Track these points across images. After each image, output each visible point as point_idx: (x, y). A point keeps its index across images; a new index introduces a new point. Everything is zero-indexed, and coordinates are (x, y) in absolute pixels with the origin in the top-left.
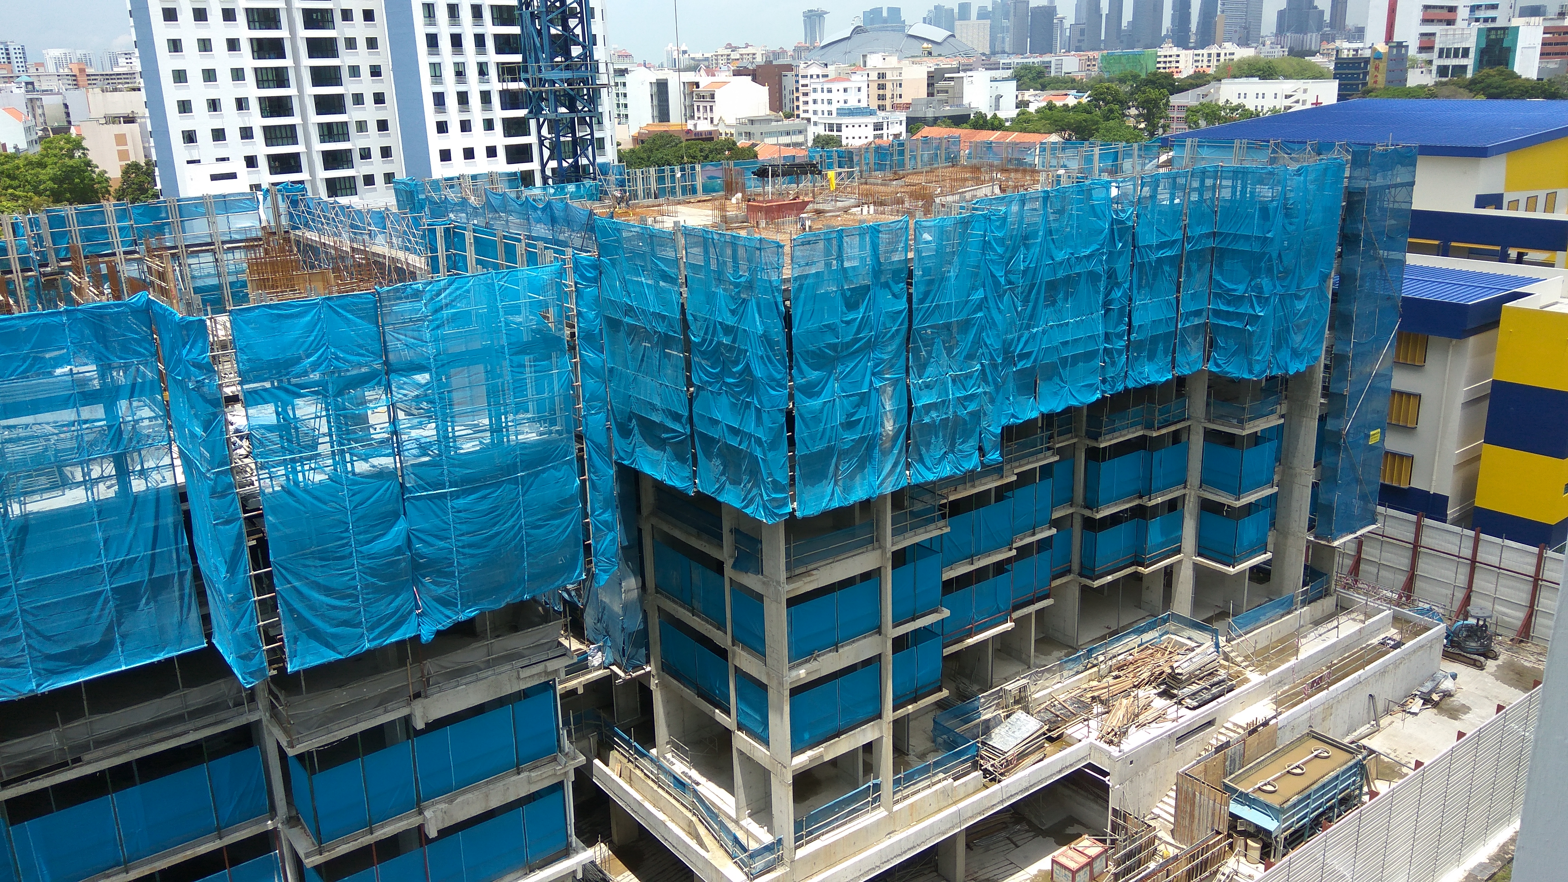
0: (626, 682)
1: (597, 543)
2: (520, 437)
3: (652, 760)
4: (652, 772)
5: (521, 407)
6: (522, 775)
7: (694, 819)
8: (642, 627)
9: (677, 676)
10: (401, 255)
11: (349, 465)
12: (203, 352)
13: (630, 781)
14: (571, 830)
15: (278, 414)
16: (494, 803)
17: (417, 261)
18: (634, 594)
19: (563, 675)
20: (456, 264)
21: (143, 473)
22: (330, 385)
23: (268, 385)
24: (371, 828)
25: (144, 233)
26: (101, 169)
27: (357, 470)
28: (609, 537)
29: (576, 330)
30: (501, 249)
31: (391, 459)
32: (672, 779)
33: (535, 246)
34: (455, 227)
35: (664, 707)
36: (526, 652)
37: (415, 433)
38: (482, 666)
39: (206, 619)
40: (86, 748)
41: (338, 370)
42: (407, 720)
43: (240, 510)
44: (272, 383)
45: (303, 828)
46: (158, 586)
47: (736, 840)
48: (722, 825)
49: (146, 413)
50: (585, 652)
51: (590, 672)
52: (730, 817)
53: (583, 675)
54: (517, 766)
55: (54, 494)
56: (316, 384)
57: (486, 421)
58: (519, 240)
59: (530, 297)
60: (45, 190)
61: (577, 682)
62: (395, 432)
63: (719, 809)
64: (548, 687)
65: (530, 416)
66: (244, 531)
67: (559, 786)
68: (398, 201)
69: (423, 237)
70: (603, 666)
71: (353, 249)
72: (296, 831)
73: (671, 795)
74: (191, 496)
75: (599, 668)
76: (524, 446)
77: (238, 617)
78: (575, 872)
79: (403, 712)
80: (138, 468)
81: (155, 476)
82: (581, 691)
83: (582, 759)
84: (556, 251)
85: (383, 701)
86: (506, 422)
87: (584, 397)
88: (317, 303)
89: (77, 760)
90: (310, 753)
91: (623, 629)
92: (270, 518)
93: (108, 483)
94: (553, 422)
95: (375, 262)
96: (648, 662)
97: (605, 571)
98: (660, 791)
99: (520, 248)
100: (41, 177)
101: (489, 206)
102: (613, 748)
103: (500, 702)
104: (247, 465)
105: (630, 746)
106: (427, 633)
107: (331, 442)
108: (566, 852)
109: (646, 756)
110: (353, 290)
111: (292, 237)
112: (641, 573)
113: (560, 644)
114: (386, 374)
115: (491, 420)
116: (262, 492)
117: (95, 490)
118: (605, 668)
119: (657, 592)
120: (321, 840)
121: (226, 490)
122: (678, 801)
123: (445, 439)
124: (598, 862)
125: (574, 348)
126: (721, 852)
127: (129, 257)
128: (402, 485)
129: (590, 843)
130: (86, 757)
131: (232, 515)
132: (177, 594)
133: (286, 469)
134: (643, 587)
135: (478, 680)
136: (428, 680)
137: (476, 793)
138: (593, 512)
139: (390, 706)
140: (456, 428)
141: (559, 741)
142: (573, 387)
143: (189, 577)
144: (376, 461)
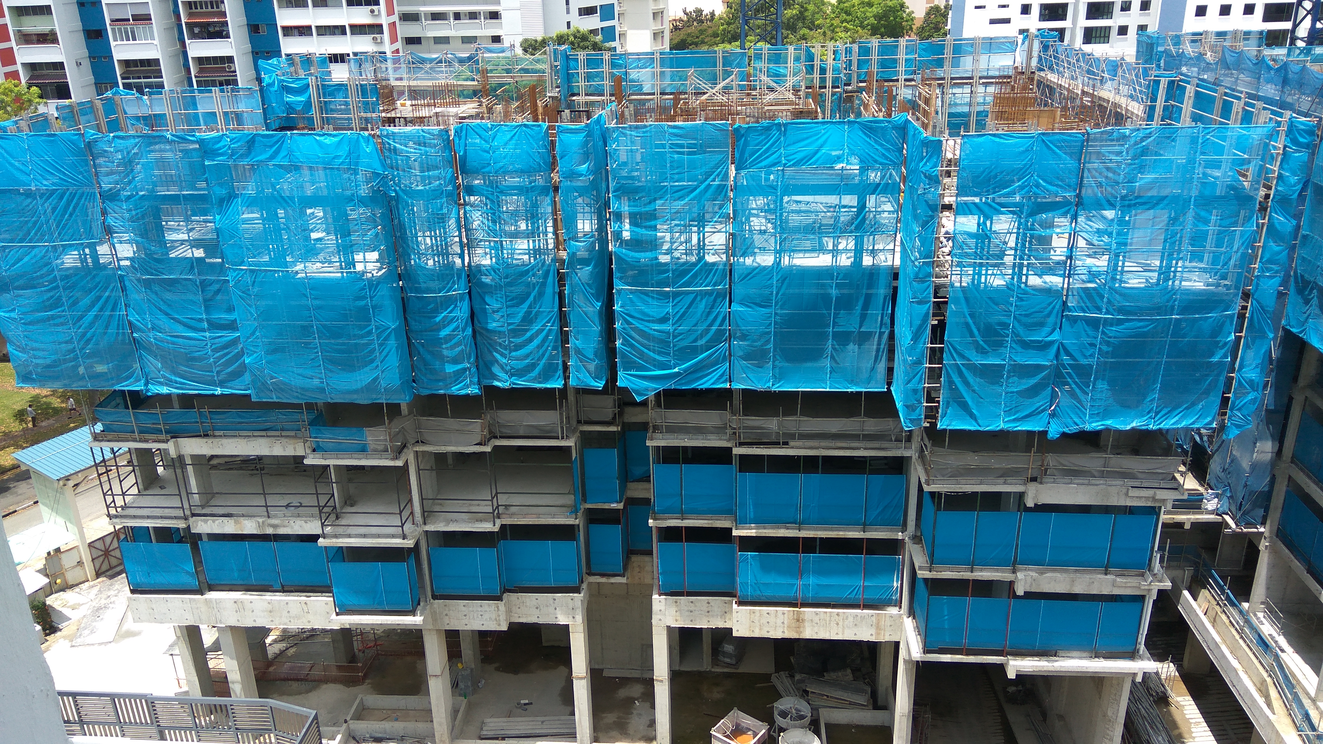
0: (1235, 535)
1: (1236, 398)
2: (1183, 283)
3: (1241, 612)
4: (1238, 623)
5: (1196, 256)
6: (1108, 577)
7: (1269, 680)
8: (1266, 489)
9: (1290, 546)
10: (1123, 101)
11: (1024, 277)
12: (936, 166)
13: (1214, 622)
14: (1142, 639)
15: (979, 225)
16: (1078, 589)
17: (1137, 109)
18: (1268, 457)
19: (1169, 506)
20: (1170, 113)
21: (873, 253)
22: (1026, 207)
23: (977, 200)
24: (972, 568)
25: (924, 65)
26: (910, 10)
27: (1030, 283)
28: (1250, 397)
29: (1272, 193)
30: (1218, 105)
31: (1060, 280)
32: (1257, 637)
33: (1253, 106)
34: (1181, 80)
35: (1269, 569)
36: (1139, 475)
37: (1090, 261)
38: (1096, 474)
39: (890, 371)
40: (793, 436)
41: (1036, 196)
42: (1021, 496)
43: (932, 296)
44: (981, 200)
45: (922, 547)
46: (864, 338)
47: (1307, 716)
48: (1296, 696)
49: (888, 207)
50: (1202, 494)
51: (1202, 513)
52: (1307, 694)
53: (1194, 513)
54: (1107, 567)
55: (813, 255)
56: (1015, 205)
57: (1158, 263)
58: (1239, 98)
59: (1235, 154)
60: (868, 25)
61: (1187, 518)
62: (1070, 257)
63: (1298, 682)
64: (1154, 511)
65: (1202, 265)
66: (931, 312)
67: (1141, 599)
68: (1138, 52)
69: (1149, 86)
70: (1216, 512)
71: (1083, 92)
72: (917, 547)
73: (1251, 650)
74: (901, 276)
75: (1212, 512)
76: (1188, 292)
77: (911, 375)
78: (1135, 675)
79: (1019, 489)
80: (871, 248)
81: (882, 256)
82: (1187, 526)
83: (1168, 585)
84: (1274, 113)
85: (1005, 474)
86: (1176, 267)
87: (1261, 258)
88: (1033, 137)
89: (786, 443)
90: (940, 494)
91: (1246, 486)
92: (952, 307)
93: (849, 255)
94: (1224, 277)
95: (1100, 105)
96: (1263, 523)
97: (1238, 426)
98: (1241, 641)
99: (1237, 106)
100: (868, 14)
101: (1223, 63)
102: (1205, 588)
103: (1106, 510)
104: (947, 261)
105: (1223, 592)
106: (1054, 431)
107: (1015, 256)
108: (1132, 655)
109: (1236, 606)
110: (1072, 129)
111: (1036, 77)
112: (1280, 438)
113: (1174, 478)
114: (1076, 205)
115: (1162, 262)
116: (952, 285)
117: (839, 258)
118: (1217, 514)
119: (1292, 462)
120: (933, 561)
121: (926, 277)
122: (1257, 658)
123: (1114, 271)
124: (1163, 677)
125: (1266, 210)
126: (1288, 721)
127: (908, 83)
128: (1064, 303)
129: (1159, 657)
130: (792, 443)
131: (925, 297)
132: (875, 347)
133: (974, 271)
134: (1279, 453)
135: (1089, 484)
136: (1046, 470)
137: (1065, 575)
138: (1241, 367)
139: (1009, 480)
140: (1127, 264)
141: (1150, 560)
142: (1253, 248)
143: (886, 336)
144: (1048, 278)
